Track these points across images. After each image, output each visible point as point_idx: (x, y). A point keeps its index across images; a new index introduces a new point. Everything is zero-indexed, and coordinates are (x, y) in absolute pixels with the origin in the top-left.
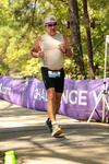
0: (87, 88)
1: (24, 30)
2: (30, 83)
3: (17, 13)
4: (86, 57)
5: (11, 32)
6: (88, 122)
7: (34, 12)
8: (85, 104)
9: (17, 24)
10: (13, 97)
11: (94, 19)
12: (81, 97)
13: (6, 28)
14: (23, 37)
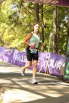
1: (12, 26)
2: (13, 52)
3: (10, 17)
5: (7, 26)
11: (46, 24)
13: (4, 24)
14: (12, 29)
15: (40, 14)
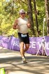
0: (36, 41)
1: (8, 16)
2: (11, 38)
3: (6, 8)
4: (35, 27)
5: (3, 16)
6: (36, 56)
7: (13, 8)
8: (35, 47)
9: (6, 13)
10: (4, 45)
11: (39, 11)
12: (33, 45)
13: (1, 15)
14: (8, 19)
15: (32, 3)
